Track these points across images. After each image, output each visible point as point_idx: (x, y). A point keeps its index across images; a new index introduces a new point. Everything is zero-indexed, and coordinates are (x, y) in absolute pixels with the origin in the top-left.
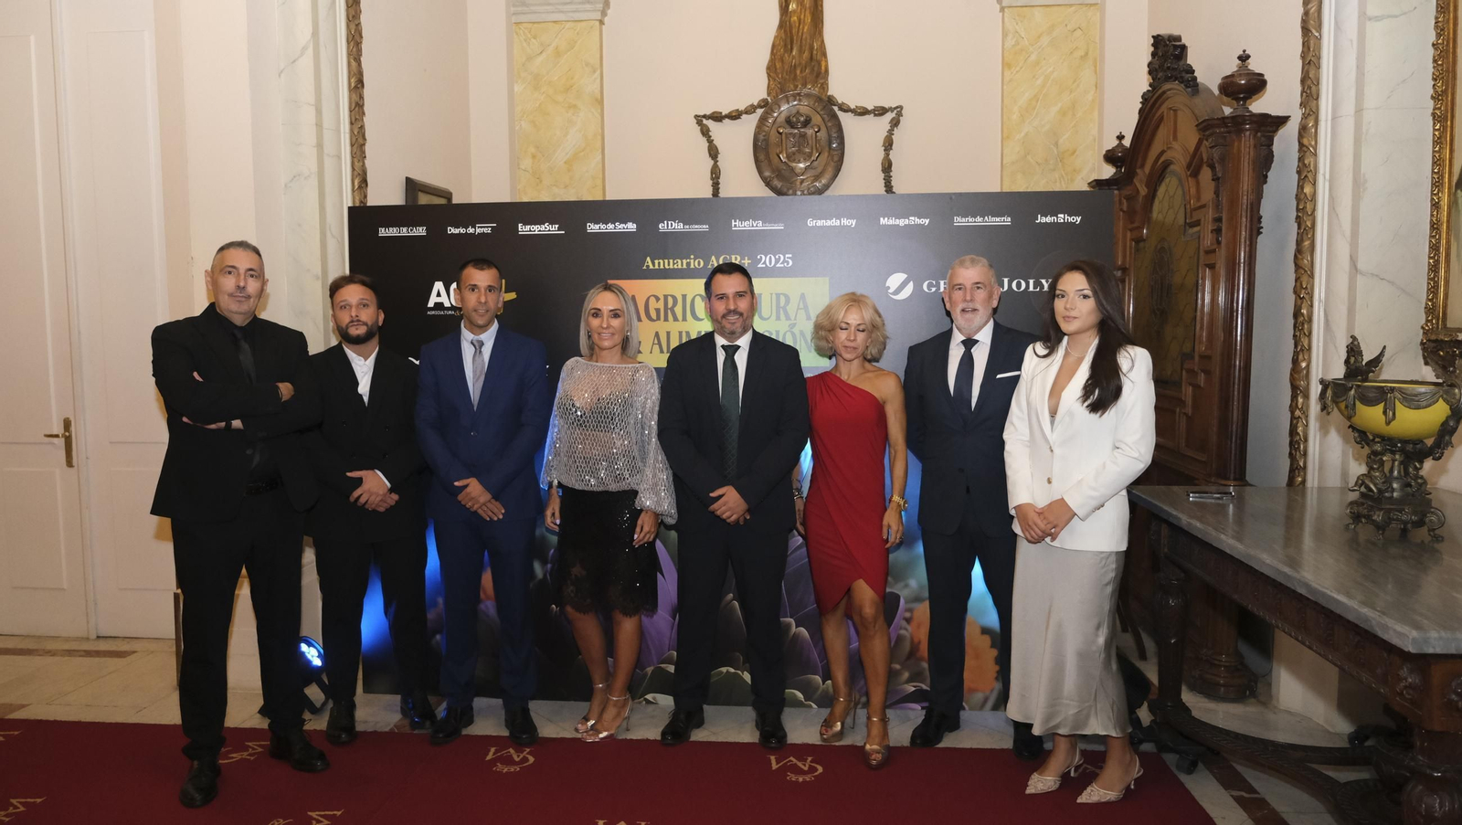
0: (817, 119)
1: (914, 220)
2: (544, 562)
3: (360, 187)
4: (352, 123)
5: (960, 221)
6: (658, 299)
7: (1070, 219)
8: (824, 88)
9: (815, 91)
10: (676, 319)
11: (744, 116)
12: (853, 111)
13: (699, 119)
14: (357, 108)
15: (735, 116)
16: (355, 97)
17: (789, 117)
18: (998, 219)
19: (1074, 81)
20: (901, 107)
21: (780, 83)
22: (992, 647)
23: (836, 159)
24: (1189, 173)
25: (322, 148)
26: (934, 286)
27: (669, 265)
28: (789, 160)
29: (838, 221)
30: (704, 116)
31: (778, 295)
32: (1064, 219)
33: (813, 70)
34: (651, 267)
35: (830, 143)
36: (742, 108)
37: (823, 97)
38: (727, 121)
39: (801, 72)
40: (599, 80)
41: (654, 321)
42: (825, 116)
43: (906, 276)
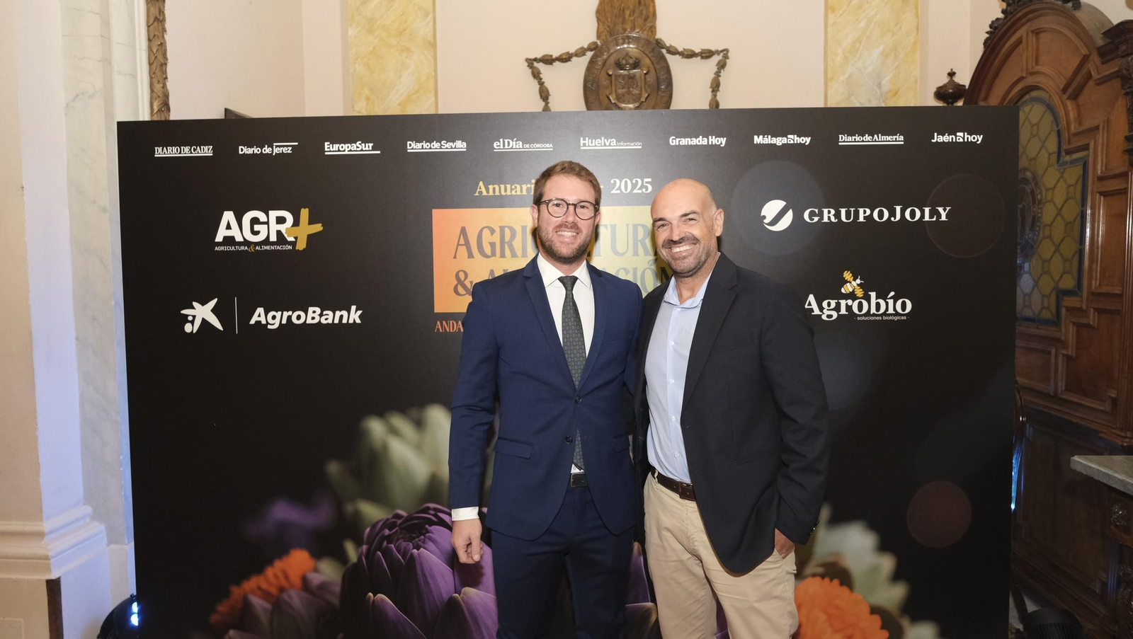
0: (647, 61)
1: (793, 139)
2: (358, 543)
3: (160, 111)
4: (149, 40)
5: (845, 140)
6: (492, 231)
7: (971, 139)
8: (652, 32)
9: (644, 36)
10: (514, 255)
11: (574, 59)
12: (681, 54)
13: (531, 62)
14: (156, 23)
15: (565, 58)
16: (154, 11)
17: (619, 59)
18: (889, 138)
19: (896, 24)
20: (727, 50)
21: (609, 27)
22: (882, 628)
23: (665, 99)
24: (1065, 96)
25: (110, 64)
26: (816, 215)
27: (506, 191)
28: (618, 101)
29: (706, 139)
30: (535, 60)
31: (635, 227)
32: (964, 139)
33: (641, 14)
34: (485, 193)
35: (658, 84)
36: (572, 51)
37: (651, 40)
38: (557, 63)
39: (630, 15)
40: (431, 24)
41: (487, 257)
42: (652, 59)
43: (785, 203)
